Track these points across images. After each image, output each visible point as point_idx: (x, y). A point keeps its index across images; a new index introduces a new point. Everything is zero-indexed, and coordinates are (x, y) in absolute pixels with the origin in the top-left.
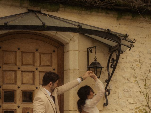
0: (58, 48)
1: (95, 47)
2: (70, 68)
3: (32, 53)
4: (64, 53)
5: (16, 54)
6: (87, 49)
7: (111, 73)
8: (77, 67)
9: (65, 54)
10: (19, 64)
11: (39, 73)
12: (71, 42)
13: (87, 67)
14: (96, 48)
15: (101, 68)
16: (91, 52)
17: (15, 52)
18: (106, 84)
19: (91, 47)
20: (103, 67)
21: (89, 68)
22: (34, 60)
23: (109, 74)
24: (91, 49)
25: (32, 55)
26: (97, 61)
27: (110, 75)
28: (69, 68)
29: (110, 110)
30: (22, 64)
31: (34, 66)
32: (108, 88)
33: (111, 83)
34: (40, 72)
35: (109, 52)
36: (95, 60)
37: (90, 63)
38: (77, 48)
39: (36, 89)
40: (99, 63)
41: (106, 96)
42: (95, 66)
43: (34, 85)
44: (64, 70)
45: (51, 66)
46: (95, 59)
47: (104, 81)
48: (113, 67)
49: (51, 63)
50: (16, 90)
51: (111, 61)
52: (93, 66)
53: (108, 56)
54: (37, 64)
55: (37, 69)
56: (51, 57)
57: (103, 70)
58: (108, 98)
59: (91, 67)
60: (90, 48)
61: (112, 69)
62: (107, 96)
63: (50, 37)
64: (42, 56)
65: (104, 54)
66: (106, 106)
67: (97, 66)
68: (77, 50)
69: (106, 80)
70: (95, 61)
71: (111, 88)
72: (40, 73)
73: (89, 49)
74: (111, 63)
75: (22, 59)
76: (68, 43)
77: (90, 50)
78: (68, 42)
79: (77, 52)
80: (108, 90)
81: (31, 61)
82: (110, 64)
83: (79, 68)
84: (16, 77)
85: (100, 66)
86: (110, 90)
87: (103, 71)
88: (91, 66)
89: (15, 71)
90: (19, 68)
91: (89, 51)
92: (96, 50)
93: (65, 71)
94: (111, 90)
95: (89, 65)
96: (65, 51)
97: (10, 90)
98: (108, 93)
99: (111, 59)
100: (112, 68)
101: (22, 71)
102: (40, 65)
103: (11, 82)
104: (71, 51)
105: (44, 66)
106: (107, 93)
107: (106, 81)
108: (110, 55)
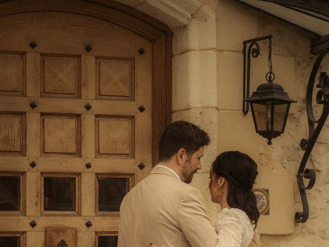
0: (152, 42)
1: (270, 37)
2: (192, 105)
3: (73, 56)
4: (172, 56)
5: (25, 62)
6: (245, 43)
7: (317, 119)
8: (213, 102)
9: (177, 62)
10: (32, 92)
11: (95, 120)
12: (194, 22)
13: (244, 101)
14: (270, 41)
15: (289, 103)
16: (257, 52)
17: (23, 54)
18: (302, 153)
19: (254, 37)
20: (295, 100)
21: (252, 102)
22: (79, 79)
23: (311, 123)
24: (257, 45)
25: (72, 63)
26: (274, 82)
27: (316, 125)
28: (189, 104)
29: (314, 234)
30: (44, 93)
31: (80, 97)
32: (308, 166)
33: (317, 150)
34: (97, 116)
35: (312, 52)
36: (270, 77)
37: (253, 89)
38: (213, 43)
39: (85, 167)
40: (280, 89)
41: (302, 191)
42: (270, 97)
43: (80, 156)
44: (174, 108)
45: (132, 97)
46: (269, 75)
47: (297, 146)
48: (323, 99)
49: (133, 87)
50: (25, 172)
51: (317, 82)
52: (263, 98)
53: (308, 65)
54: (89, 93)
55: (88, 107)
56: (133, 68)
57: (293, 109)
58: (307, 195)
59: (256, 102)
60: (253, 41)
61: (322, 106)
62: (307, 191)
63: (128, 7)
64: (105, 67)
65: (296, 61)
66: (304, 220)
67: (276, 96)
68: (214, 49)
69: (303, 140)
70: (270, 81)
71: (317, 166)
72: (98, 119)
73: (248, 45)
74: (318, 86)
75: (43, 77)
76: (185, 26)
77: (254, 47)
78: (185, 22)
79: (213, 55)
80: (307, 171)
81: (70, 85)
82: (316, 91)
83: (218, 102)
84: (26, 131)
85: (283, 98)
86: (316, 172)
87: (292, 114)
88: (258, 98)
89: (23, 114)
90: (33, 106)
91: (250, 50)
92: (270, 47)
93: (175, 112)
94: (319, 171)
95: (251, 94)
96: (175, 51)
97: (7, 172)
98: (309, 180)
99: (318, 75)
100: (320, 102)
101: (42, 114)
102: (99, 96)
103: (8, 148)
104: (193, 52)
105: (110, 97)
106: (306, 182)
107: (303, 143)
108: (314, 62)
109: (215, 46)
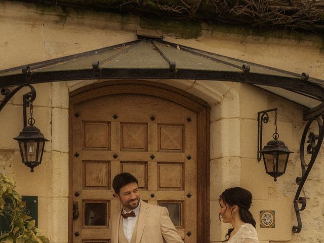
0: (197, 113)
1: (276, 110)
2: (224, 155)
3: (142, 124)
4: (210, 122)
5: (110, 128)
6: (259, 113)
7: (307, 164)
8: (238, 153)
9: (213, 126)
10: (115, 148)
11: (157, 166)
12: (225, 99)
13: (258, 153)
14: (276, 113)
15: (288, 153)
16: (267, 120)
17: (109, 123)
18: (297, 186)
19: (265, 109)
20: (292, 151)
21: (263, 153)
22: (147, 138)
23: (303, 166)
24: (267, 115)
25: (142, 128)
26: (278, 139)
27: (306, 168)
28: (221, 154)
29: (305, 240)
30: (123, 149)
31: (147, 150)
32: (301, 195)
33: (307, 184)
34: (158, 163)
35: (304, 119)
36: (276, 136)
37: (264, 144)
38: (237, 113)
39: (150, 197)
40: (282, 144)
41: (297, 212)
42: (276, 149)
43: (147, 190)
44: (211, 158)
45: (182, 150)
46: (275, 135)
47: (294, 181)
48: (311, 150)
49: (183, 142)
50: (110, 200)
51: (307, 139)
52: (271, 150)
53: (301, 128)
54: (153, 148)
55: (152, 157)
56: (183, 131)
57: (292, 157)
58: (301, 215)
59: (266, 152)
60: (265, 112)
61: (311, 155)
62: (300, 212)
63: (181, 90)
64: (164, 131)
65: (293, 125)
66: (299, 231)
67: (280, 149)
68: (238, 117)
69: (297, 178)
70: (276, 139)
71: (307, 195)
72: (159, 165)
73: (261, 115)
74: (308, 142)
75: (122, 137)
76: (219, 103)
77: (265, 116)
78: (219, 100)
79: (238, 122)
80: (301, 199)
81: (141, 142)
82: (306, 145)
83: (241, 153)
84: (110, 173)
85: (284, 150)
86: (307, 200)
87: (290, 161)
88: (268, 150)
89: (109, 162)
90: (115, 157)
91: (262, 118)
92: (276, 116)
93: (212, 159)
94: (308, 198)
95: (263, 148)
96: (212, 119)
97: (98, 200)
98: (302, 204)
99: (308, 134)
100: (309, 153)
101: (121, 162)
102: (160, 149)
103: (99, 185)
104: (224, 120)
105: (167, 150)
106: (300, 206)
107: (298, 180)
108: (305, 126)
109: (238, 115)
